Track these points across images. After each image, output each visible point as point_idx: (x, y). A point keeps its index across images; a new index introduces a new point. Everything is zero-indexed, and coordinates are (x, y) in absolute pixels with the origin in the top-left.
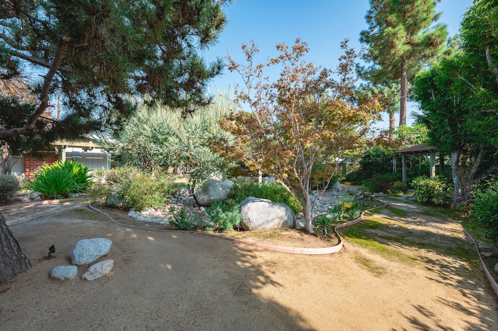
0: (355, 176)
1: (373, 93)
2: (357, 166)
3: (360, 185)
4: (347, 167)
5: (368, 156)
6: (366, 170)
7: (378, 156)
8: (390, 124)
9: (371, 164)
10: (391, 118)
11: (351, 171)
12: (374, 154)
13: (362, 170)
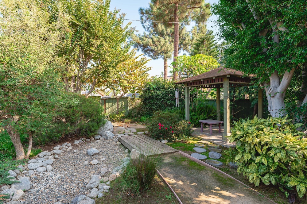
0: (136, 111)
1: (153, 41)
2: (138, 101)
3: (140, 122)
4: (128, 102)
5: (149, 89)
6: (146, 105)
7: (158, 89)
8: (165, 69)
9: (152, 98)
10: (165, 63)
11: (133, 106)
12: (155, 87)
13: (142, 105)
